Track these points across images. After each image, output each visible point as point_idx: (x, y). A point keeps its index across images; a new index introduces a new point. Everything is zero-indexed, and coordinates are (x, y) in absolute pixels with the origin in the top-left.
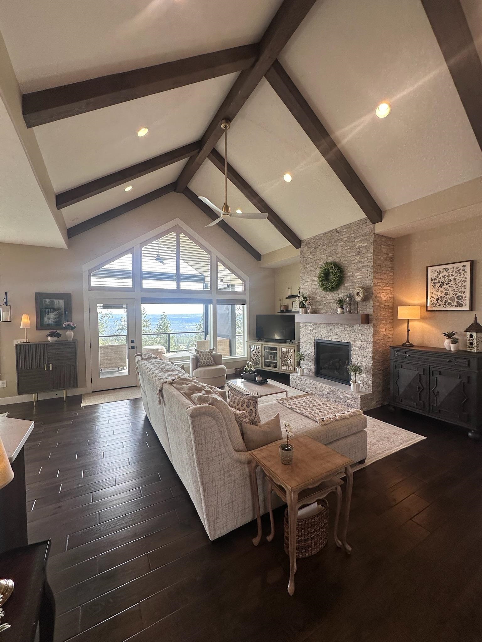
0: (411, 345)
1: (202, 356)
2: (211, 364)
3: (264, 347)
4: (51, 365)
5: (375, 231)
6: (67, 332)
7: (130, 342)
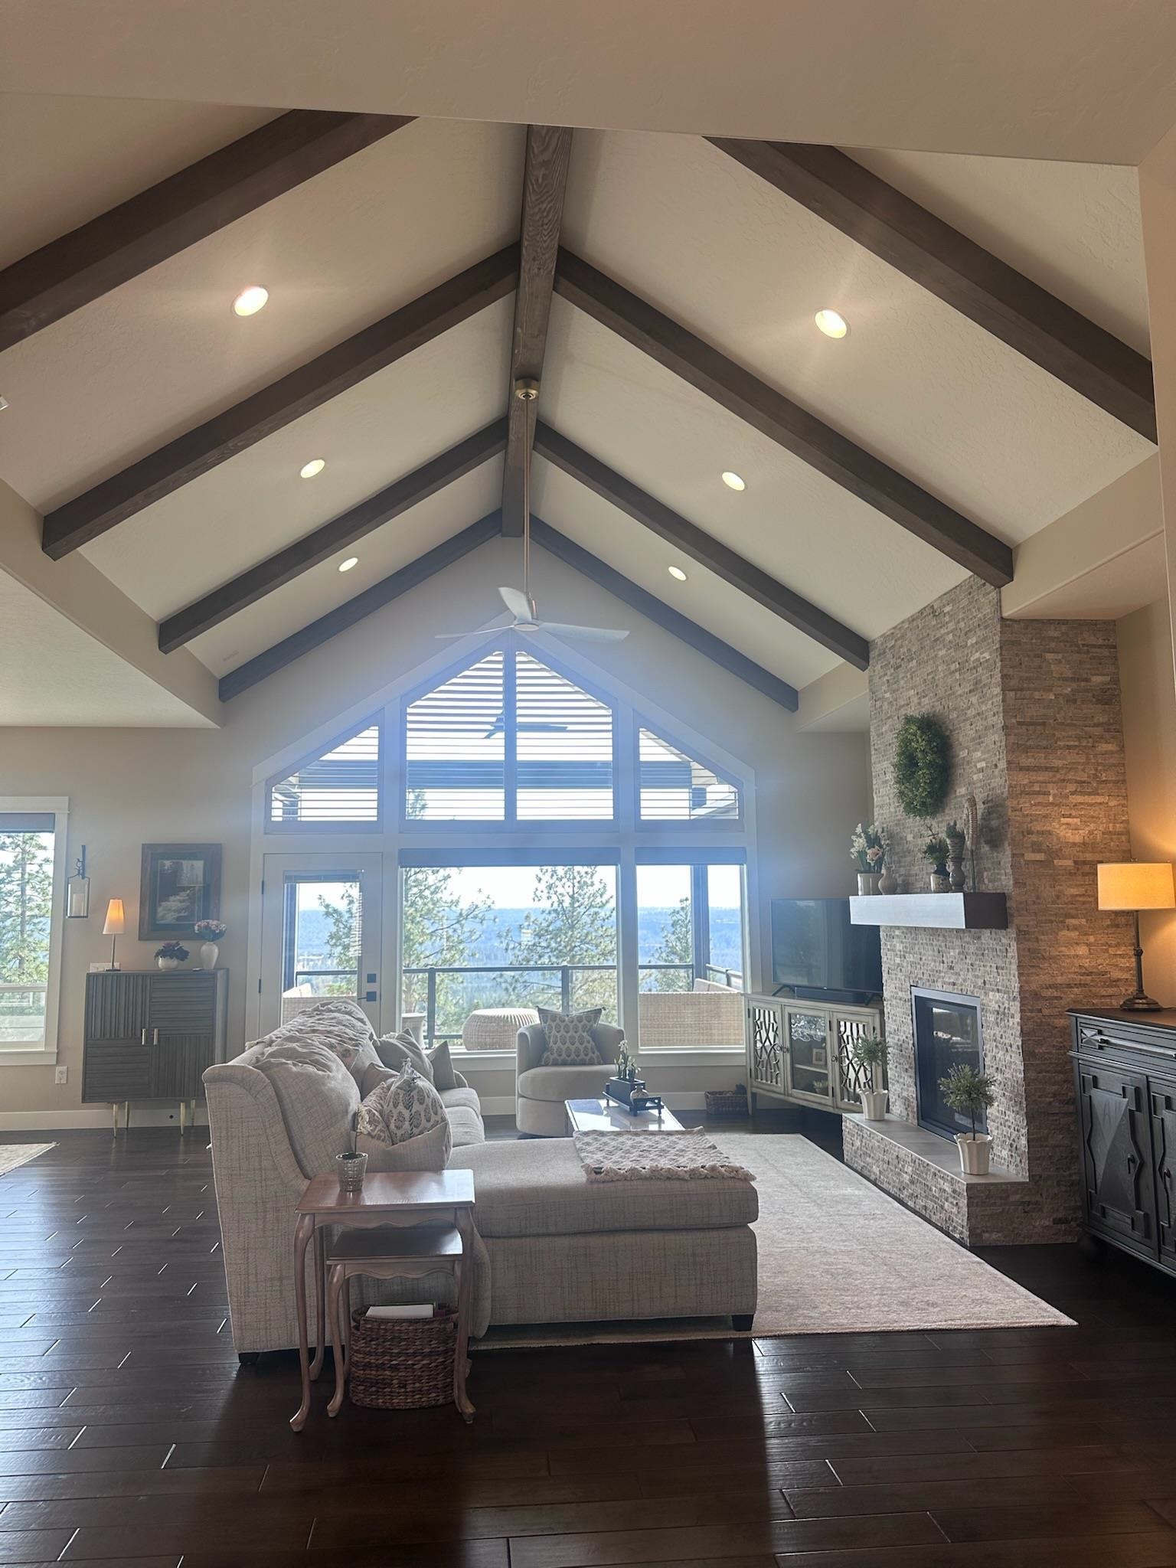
0: (1153, 1006)
1: (554, 1031)
2: (592, 1058)
3: (790, 1015)
4: (156, 1031)
5: (1003, 609)
6: (202, 945)
7: (365, 978)
